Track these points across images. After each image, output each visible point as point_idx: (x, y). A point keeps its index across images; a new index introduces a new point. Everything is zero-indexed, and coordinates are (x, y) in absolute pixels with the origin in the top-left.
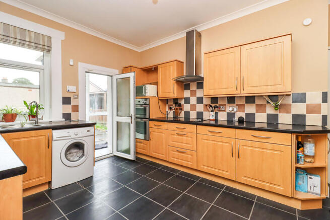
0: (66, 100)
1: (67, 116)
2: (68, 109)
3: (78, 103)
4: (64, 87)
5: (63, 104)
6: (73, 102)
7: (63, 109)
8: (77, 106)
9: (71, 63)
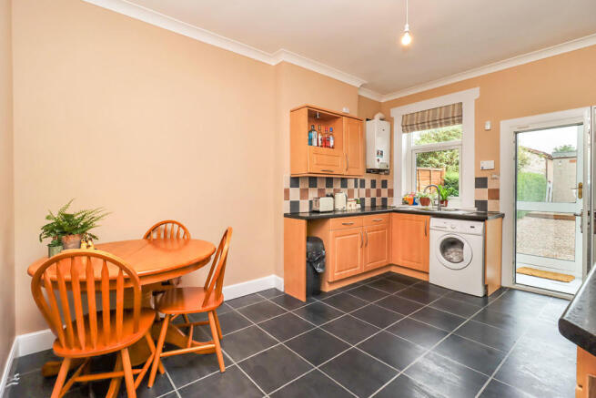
0: (481, 183)
1: (481, 205)
2: (483, 194)
3: (499, 185)
4: (477, 164)
5: (476, 187)
6: (491, 185)
7: (476, 194)
8: (498, 190)
9: (488, 127)
